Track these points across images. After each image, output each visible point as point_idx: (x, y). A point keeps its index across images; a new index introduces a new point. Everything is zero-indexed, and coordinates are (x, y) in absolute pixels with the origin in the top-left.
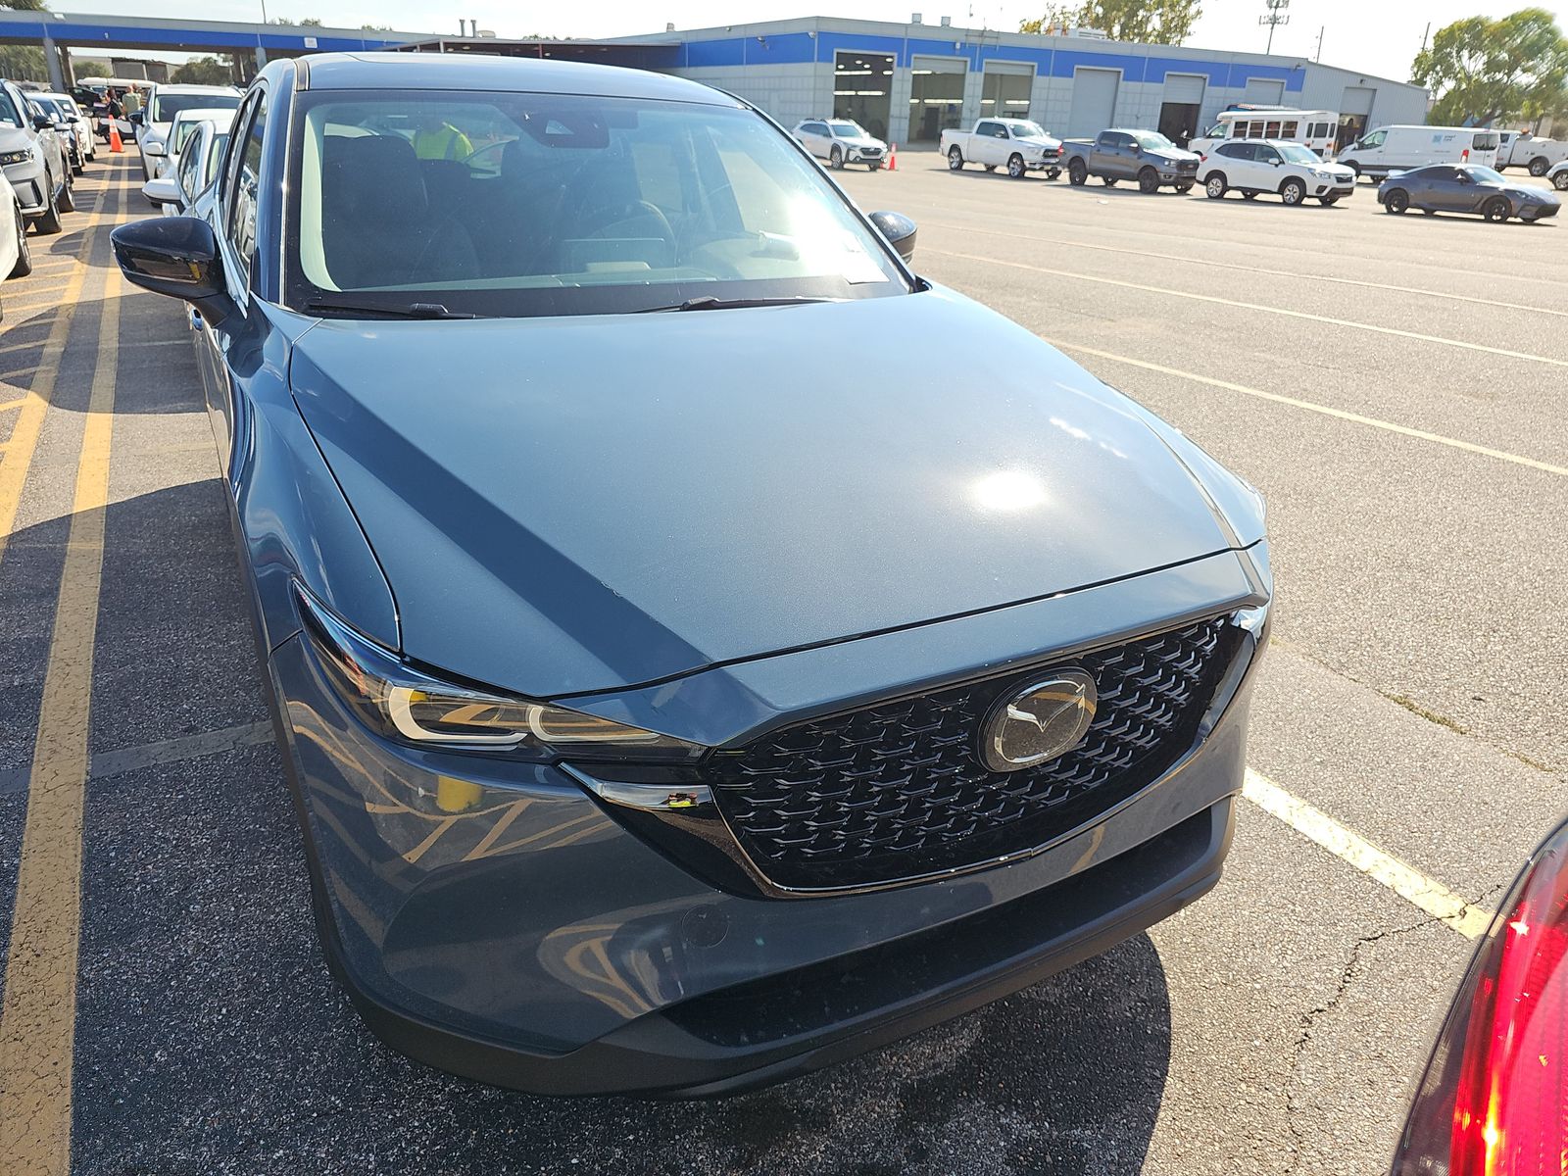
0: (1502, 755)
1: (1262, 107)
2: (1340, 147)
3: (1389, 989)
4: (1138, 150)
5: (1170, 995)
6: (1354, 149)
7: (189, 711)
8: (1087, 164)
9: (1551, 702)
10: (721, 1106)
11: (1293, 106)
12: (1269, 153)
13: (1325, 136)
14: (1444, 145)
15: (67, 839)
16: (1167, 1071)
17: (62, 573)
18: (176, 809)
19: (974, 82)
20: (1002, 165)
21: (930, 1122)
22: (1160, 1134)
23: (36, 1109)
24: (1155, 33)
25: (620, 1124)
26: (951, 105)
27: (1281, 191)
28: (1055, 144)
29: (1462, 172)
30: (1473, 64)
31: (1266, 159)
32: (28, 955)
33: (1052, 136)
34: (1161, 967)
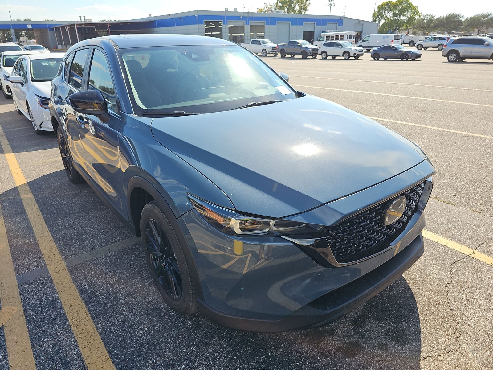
0: (467, 210)
1: (332, 31)
2: (356, 42)
3: (463, 275)
4: (300, 46)
5: (409, 285)
6: (361, 42)
7: (89, 243)
8: (286, 51)
9: (473, 194)
10: (303, 333)
11: (341, 30)
12: (338, 45)
13: (352, 39)
14: (386, 39)
15: (70, 286)
16: (417, 305)
17: (23, 205)
18: (100, 273)
19: (247, 28)
20: (260, 53)
21: (361, 328)
22: (422, 321)
23: (102, 366)
24: (298, 11)
25: (277, 342)
26: (240, 35)
27: (343, 56)
28: (275, 45)
29: (393, 47)
30: (389, 15)
31: (338, 46)
32: (76, 322)
33: (274, 43)
34: (404, 278)
